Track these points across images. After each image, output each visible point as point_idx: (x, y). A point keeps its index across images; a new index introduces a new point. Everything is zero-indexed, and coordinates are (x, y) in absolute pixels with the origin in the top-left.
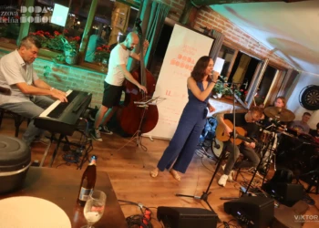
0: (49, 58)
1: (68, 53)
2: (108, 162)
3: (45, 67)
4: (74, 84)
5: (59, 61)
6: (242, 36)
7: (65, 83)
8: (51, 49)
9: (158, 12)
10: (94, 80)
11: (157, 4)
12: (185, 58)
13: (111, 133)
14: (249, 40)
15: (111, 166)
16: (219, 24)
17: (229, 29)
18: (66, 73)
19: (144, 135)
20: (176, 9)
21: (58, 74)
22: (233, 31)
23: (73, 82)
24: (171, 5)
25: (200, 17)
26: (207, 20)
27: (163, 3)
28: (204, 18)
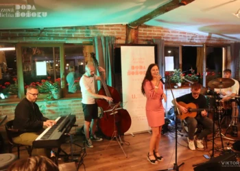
0: (41, 99)
1: (53, 92)
2: (98, 161)
3: (41, 106)
4: (65, 112)
5: (48, 100)
6: (179, 34)
7: (58, 113)
9: (107, 43)
10: (78, 105)
11: (105, 38)
12: (137, 67)
13: (101, 139)
14: (187, 35)
16: (157, 33)
17: (166, 34)
18: (56, 106)
19: (125, 133)
20: (120, 35)
21: (51, 108)
22: (171, 34)
23: (63, 111)
24: (116, 35)
25: (141, 33)
26: (146, 34)
27: (108, 35)
28: (144, 34)
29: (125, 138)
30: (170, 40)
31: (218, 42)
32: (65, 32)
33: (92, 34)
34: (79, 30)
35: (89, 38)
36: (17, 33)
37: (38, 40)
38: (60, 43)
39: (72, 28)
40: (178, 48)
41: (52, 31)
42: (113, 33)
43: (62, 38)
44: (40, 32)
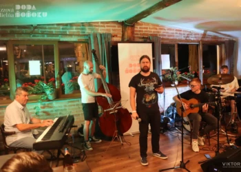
0: (36, 100)
1: (48, 92)
2: (100, 163)
3: (35, 108)
4: (60, 114)
5: (43, 101)
6: (175, 32)
7: (53, 115)
8: (36, 94)
9: (103, 41)
10: (74, 105)
11: (101, 35)
12: (135, 65)
13: (100, 141)
14: (182, 32)
15: (103, 165)
16: (153, 30)
17: (162, 31)
18: (51, 107)
19: (124, 134)
20: (116, 32)
21: (46, 110)
22: (167, 31)
23: (59, 112)
24: (112, 32)
25: (137, 31)
26: (142, 31)
27: (104, 32)
28: (140, 31)
29: (125, 138)
30: (166, 37)
32: (59, 29)
33: (88, 31)
34: (74, 27)
35: (85, 35)
36: (8, 30)
37: (32, 37)
38: (54, 41)
39: (67, 25)
40: (174, 46)
41: (46, 28)
42: (109, 30)
43: (57, 35)
44: (33, 29)
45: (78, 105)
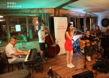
0: (19, 42)
1: (24, 39)
3: (19, 46)
4: (30, 48)
5: (22, 42)
6: (75, 13)
7: (27, 48)
8: (19, 39)
9: (47, 16)
10: (35, 44)
11: (46, 13)
12: (61, 26)
13: (47, 58)
14: (78, 13)
16: (67, 12)
17: (70, 12)
18: (26, 45)
20: (52, 13)
21: (24, 46)
22: (72, 12)
23: (29, 47)
24: (50, 12)
25: (60, 12)
28: (62, 12)
30: (72, 15)
31: (89, 16)
32: (28, 11)
33: (40, 12)
34: (35, 10)
35: (39, 14)
36: (6, 12)
37: (16, 15)
38: (26, 16)
39: (31, 9)
41: (22, 11)
43: (27, 13)
44: (17, 11)
45: (37, 44)
